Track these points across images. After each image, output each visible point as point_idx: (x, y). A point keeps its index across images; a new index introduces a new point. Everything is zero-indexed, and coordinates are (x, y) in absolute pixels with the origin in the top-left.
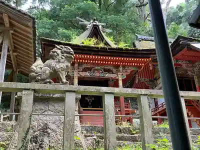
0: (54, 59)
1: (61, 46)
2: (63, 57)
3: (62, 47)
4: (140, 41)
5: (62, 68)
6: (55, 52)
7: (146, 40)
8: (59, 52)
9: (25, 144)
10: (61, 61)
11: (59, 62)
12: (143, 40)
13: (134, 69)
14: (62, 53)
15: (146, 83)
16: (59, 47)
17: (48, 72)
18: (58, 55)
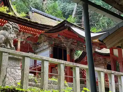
0: (7, 31)
1: (12, 22)
2: (14, 31)
3: (13, 24)
4: (33, 13)
5: (12, 37)
6: (9, 26)
7: (37, 13)
8: (11, 26)
9: (4, 84)
10: (12, 33)
11: (10, 33)
12: (35, 12)
13: (29, 35)
14: (13, 27)
15: (31, 45)
16: (11, 23)
17: (3, 39)
18: (11, 28)
